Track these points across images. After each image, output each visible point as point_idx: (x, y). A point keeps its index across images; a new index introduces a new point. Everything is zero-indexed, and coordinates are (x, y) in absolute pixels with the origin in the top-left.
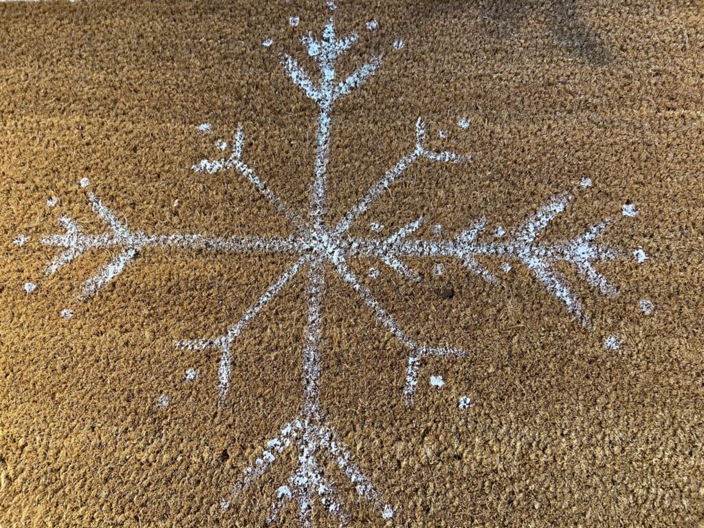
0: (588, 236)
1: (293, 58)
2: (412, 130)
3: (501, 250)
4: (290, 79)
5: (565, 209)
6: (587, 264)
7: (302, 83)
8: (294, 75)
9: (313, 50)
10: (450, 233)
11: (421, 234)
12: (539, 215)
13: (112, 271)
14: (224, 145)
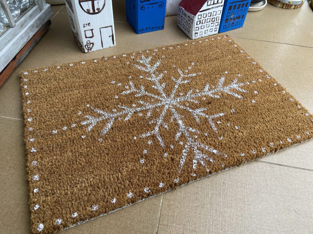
0: (234, 83)
1: (137, 65)
2: (178, 72)
3: (216, 91)
4: (138, 69)
5: (225, 79)
6: (237, 88)
7: (142, 69)
9: (141, 62)
10: (202, 90)
11: (194, 92)
12: (220, 81)
13: (109, 125)
14: (128, 87)
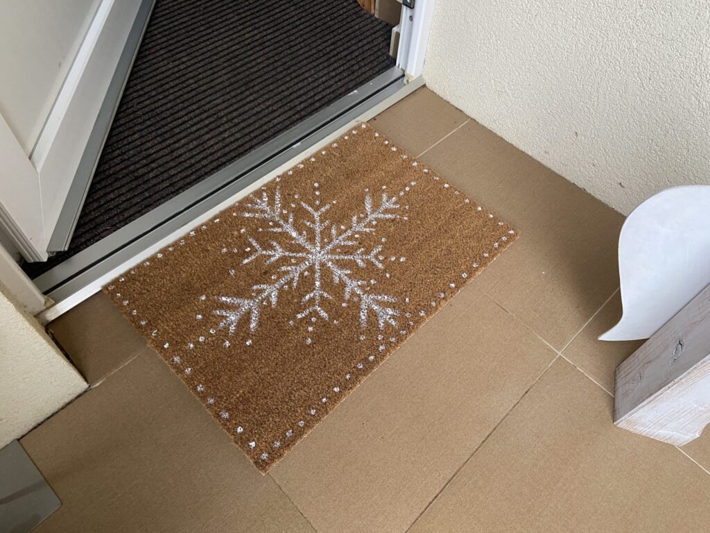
0: (235, 324)
1: (393, 302)
2: (327, 312)
3: (260, 298)
4: (385, 295)
5: (250, 327)
6: (228, 315)
7: (380, 297)
8: (386, 297)
9: (390, 312)
10: (281, 290)
11: (290, 283)
13: (368, 207)
14: (381, 259)
